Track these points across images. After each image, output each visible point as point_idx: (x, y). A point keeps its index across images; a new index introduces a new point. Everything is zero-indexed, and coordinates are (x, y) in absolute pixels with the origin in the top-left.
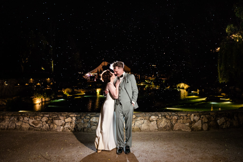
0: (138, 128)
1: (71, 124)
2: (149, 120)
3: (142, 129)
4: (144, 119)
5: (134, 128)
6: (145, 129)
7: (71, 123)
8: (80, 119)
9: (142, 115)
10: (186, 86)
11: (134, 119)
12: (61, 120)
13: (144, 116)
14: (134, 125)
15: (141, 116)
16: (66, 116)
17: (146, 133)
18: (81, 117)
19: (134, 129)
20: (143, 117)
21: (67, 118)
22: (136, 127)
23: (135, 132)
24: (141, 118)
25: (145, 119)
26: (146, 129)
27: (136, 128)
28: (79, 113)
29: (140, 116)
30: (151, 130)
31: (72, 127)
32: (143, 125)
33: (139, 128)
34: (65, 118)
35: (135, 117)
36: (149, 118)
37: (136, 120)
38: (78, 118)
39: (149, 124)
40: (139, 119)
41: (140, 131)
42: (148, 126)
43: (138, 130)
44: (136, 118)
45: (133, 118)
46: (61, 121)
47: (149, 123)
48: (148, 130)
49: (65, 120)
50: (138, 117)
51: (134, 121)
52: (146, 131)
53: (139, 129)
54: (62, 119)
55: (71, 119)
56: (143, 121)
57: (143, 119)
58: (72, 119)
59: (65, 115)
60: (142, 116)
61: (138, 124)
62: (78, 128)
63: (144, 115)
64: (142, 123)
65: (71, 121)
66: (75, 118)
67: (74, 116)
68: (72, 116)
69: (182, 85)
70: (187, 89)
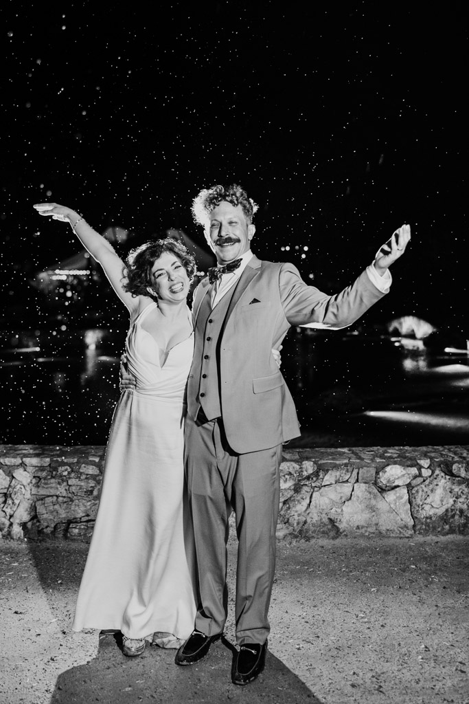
0: (325, 520)
1: (5, 502)
2: (375, 484)
3: (342, 526)
4: (353, 480)
5: (309, 520)
6: (358, 527)
7: (5, 495)
8: (53, 480)
9: (346, 461)
10: (424, 329)
11: (308, 478)
13: (351, 465)
14: (309, 505)
15: (340, 465)
17: (363, 543)
18: (56, 469)
19: (306, 526)
20: (347, 471)
22: (314, 517)
23: (313, 541)
24: (338, 473)
25: (357, 481)
26: (363, 527)
27: (314, 521)
28: (44, 450)
29: (336, 467)
30: (383, 528)
31: (11, 516)
32: (348, 508)
33: (330, 519)
35: (310, 471)
36: (377, 473)
37: (317, 484)
38: (39, 474)
39: (373, 502)
40: (329, 478)
41: (332, 534)
42: (372, 509)
43: (323, 532)
44: (316, 474)
45: (305, 474)
47: (375, 498)
48: (369, 530)
50: (327, 471)
51: (305, 488)
52: (362, 536)
53: (330, 527)
55: (8, 479)
56: (346, 489)
57: (347, 481)
58: (13, 477)
60: (346, 465)
61: (327, 501)
62: (39, 521)
63: (354, 463)
64: (343, 499)
65: (7, 486)
66: (26, 472)
67: (21, 462)
68: (12, 464)
69: (408, 323)
70: (427, 341)
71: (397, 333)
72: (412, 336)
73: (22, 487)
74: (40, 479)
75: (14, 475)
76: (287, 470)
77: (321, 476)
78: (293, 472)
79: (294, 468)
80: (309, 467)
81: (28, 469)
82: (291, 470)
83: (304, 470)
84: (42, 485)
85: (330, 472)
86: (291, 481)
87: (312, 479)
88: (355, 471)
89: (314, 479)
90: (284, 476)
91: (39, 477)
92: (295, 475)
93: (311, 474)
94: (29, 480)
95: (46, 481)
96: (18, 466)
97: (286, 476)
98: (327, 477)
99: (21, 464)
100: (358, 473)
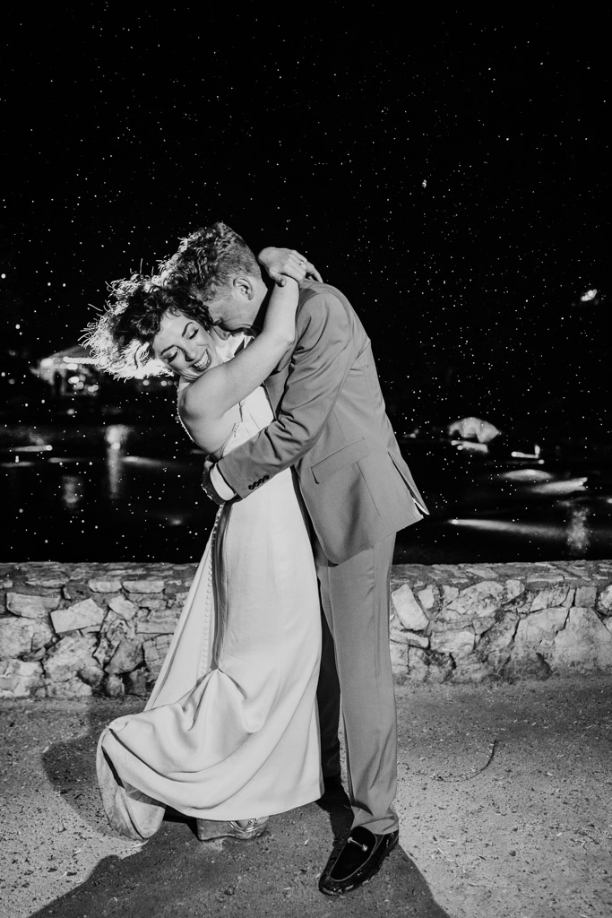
0: (534, 656)
1: (97, 645)
2: (595, 608)
3: (553, 663)
4: (568, 604)
5: (513, 657)
6: (573, 664)
7: (97, 635)
8: (168, 612)
9: (560, 579)
10: (488, 432)
11: (513, 602)
12: (19, 616)
13: (568, 583)
14: (514, 637)
15: (553, 585)
16: (62, 587)
17: (580, 684)
18: (172, 597)
19: (508, 666)
20: (562, 592)
21: (66, 607)
22: (519, 653)
23: (519, 684)
24: (551, 595)
25: (573, 604)
26: (579, 663)
27: (520, 657)
28: (148, 569)
29: (548, 587)
30: (603, 664)
31: (106, 664)
32: (560, 640)
33: (539, 655)
34: (55, 605)
35: (517, 593)
36: (598, 594)
37: (525, 609)
38: (148, 604)
39: (592, 631)
40: (539, 602)
41: (541, 673)
42: (591, 640)
43: (531, 672)
44: (524, 597)
45: (510, 597)
46: (24, 622)
47: (594, 627)
48: (585, 666)
49: (54, 615)
50: (538, 592)
51: (509, 616)
52: (577, 674)
53: (539, 664)
54: (26, 611)
55: (102, 611)
56: (560, 615)
57: (561, 605)
58: (109, 609)
59: (51, 583)
60: (561, 584)
61: (536, 631)
62: (147, 670)
63: (570, 582)
64: (556, 629)
65: (100, 622)
66: (128, 602)
67: (120, 587)
68: (108, 591)
69: (470, 426)
70: (491, 444)
71: (457, 435)
72: (474, 439)
73: (123, 622)
74: (150, 611)
75: (111, 606)
76: (487, 593)
77: (529, 600)
78: (495, 595)
79: (496, 589)
80: (515, 588)
81: (131, 596)
82: (493, 592)
83: (509, 591)
84: (154, 619)
85: (541, 593)
86: (492, 606)
87: (518, 603)
88: (572, 592)
89: (521, 603)
90: (484, 600)
91: (147, 608)
92: (498, 599)
93: (518, 597)
94: (134, 613)
95: (159, 614)
96: (116, 592)
97: (487, 600)
98: (537, 601)
99: (121, 590)
100: (575, 595)
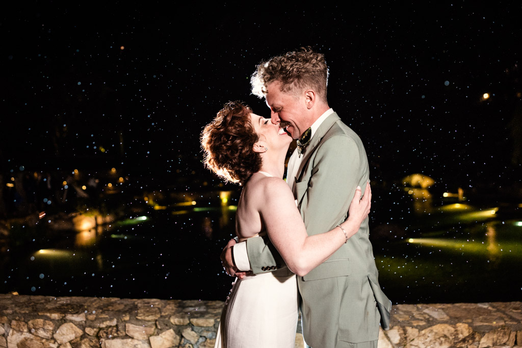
4: (512, 343)
9: (502, 323)
11: (464, 340)
12: (132, 338)
13: (509, 327)
15: (497, 328)
16: (156, 321)
20: (505, 333)
21: (158, 334)
24: (495, 336)
25: (516, 343)
28: (208, 307)
29: (493, 330)
34: (152, 333)
35: (466, 334)
37: (474, 347)
38: (205, 334)
40: (486, 341)
44: (472, 337)
45: (461, 336)
46: (136, 342)
49: (152, 339)
50: (484, 333)
54: (136, 335)
55: (178, 338)
57: (505, 344)
58: (182, 337)
59: (150, 318)
60: (503, 327)
63: (511, 326)
65: (177, 345)
66: (193, 332)
67: (188, 322)
68: (182, 324)
73: (191, 346)
74: (206, 339)
75: (184, 334)
76: (442, 333)
77: (477, 339)
78: (448, 335)
79: (449, 330)
80: (464, 330)
81: (195, 328)
82: (446, 333)
83: (459, 332)
84: (209, 344)
85: (486, 335)
86: (447, 343)
87: (468, 341)
88: (513, 335)
89: (470, 341)
90: (439, 338)
91: (205, 337)
92: (451, 338)
93: (468, 337)
94: (196, 340)
95: (211, 341)
96: (186, 325)
97: (442, 339)
98: (483, 340)
99: (189, 324)
100: (516, 336)
